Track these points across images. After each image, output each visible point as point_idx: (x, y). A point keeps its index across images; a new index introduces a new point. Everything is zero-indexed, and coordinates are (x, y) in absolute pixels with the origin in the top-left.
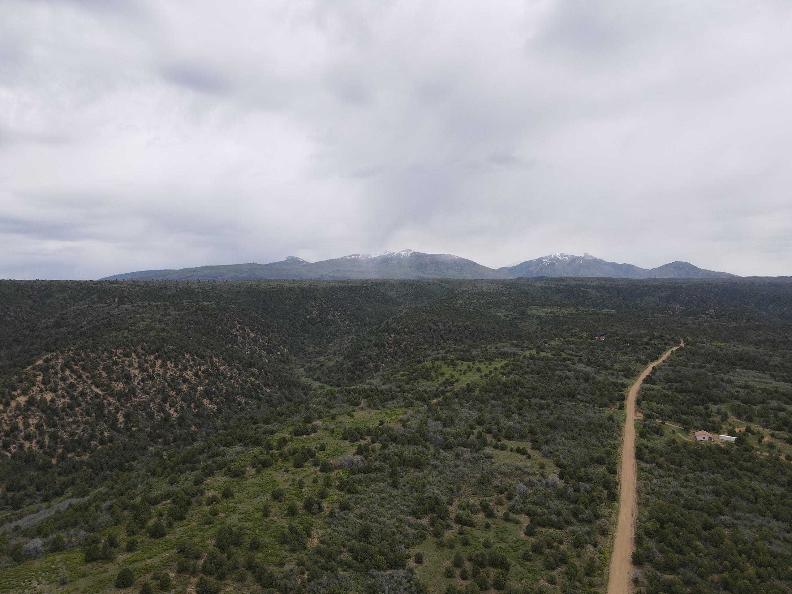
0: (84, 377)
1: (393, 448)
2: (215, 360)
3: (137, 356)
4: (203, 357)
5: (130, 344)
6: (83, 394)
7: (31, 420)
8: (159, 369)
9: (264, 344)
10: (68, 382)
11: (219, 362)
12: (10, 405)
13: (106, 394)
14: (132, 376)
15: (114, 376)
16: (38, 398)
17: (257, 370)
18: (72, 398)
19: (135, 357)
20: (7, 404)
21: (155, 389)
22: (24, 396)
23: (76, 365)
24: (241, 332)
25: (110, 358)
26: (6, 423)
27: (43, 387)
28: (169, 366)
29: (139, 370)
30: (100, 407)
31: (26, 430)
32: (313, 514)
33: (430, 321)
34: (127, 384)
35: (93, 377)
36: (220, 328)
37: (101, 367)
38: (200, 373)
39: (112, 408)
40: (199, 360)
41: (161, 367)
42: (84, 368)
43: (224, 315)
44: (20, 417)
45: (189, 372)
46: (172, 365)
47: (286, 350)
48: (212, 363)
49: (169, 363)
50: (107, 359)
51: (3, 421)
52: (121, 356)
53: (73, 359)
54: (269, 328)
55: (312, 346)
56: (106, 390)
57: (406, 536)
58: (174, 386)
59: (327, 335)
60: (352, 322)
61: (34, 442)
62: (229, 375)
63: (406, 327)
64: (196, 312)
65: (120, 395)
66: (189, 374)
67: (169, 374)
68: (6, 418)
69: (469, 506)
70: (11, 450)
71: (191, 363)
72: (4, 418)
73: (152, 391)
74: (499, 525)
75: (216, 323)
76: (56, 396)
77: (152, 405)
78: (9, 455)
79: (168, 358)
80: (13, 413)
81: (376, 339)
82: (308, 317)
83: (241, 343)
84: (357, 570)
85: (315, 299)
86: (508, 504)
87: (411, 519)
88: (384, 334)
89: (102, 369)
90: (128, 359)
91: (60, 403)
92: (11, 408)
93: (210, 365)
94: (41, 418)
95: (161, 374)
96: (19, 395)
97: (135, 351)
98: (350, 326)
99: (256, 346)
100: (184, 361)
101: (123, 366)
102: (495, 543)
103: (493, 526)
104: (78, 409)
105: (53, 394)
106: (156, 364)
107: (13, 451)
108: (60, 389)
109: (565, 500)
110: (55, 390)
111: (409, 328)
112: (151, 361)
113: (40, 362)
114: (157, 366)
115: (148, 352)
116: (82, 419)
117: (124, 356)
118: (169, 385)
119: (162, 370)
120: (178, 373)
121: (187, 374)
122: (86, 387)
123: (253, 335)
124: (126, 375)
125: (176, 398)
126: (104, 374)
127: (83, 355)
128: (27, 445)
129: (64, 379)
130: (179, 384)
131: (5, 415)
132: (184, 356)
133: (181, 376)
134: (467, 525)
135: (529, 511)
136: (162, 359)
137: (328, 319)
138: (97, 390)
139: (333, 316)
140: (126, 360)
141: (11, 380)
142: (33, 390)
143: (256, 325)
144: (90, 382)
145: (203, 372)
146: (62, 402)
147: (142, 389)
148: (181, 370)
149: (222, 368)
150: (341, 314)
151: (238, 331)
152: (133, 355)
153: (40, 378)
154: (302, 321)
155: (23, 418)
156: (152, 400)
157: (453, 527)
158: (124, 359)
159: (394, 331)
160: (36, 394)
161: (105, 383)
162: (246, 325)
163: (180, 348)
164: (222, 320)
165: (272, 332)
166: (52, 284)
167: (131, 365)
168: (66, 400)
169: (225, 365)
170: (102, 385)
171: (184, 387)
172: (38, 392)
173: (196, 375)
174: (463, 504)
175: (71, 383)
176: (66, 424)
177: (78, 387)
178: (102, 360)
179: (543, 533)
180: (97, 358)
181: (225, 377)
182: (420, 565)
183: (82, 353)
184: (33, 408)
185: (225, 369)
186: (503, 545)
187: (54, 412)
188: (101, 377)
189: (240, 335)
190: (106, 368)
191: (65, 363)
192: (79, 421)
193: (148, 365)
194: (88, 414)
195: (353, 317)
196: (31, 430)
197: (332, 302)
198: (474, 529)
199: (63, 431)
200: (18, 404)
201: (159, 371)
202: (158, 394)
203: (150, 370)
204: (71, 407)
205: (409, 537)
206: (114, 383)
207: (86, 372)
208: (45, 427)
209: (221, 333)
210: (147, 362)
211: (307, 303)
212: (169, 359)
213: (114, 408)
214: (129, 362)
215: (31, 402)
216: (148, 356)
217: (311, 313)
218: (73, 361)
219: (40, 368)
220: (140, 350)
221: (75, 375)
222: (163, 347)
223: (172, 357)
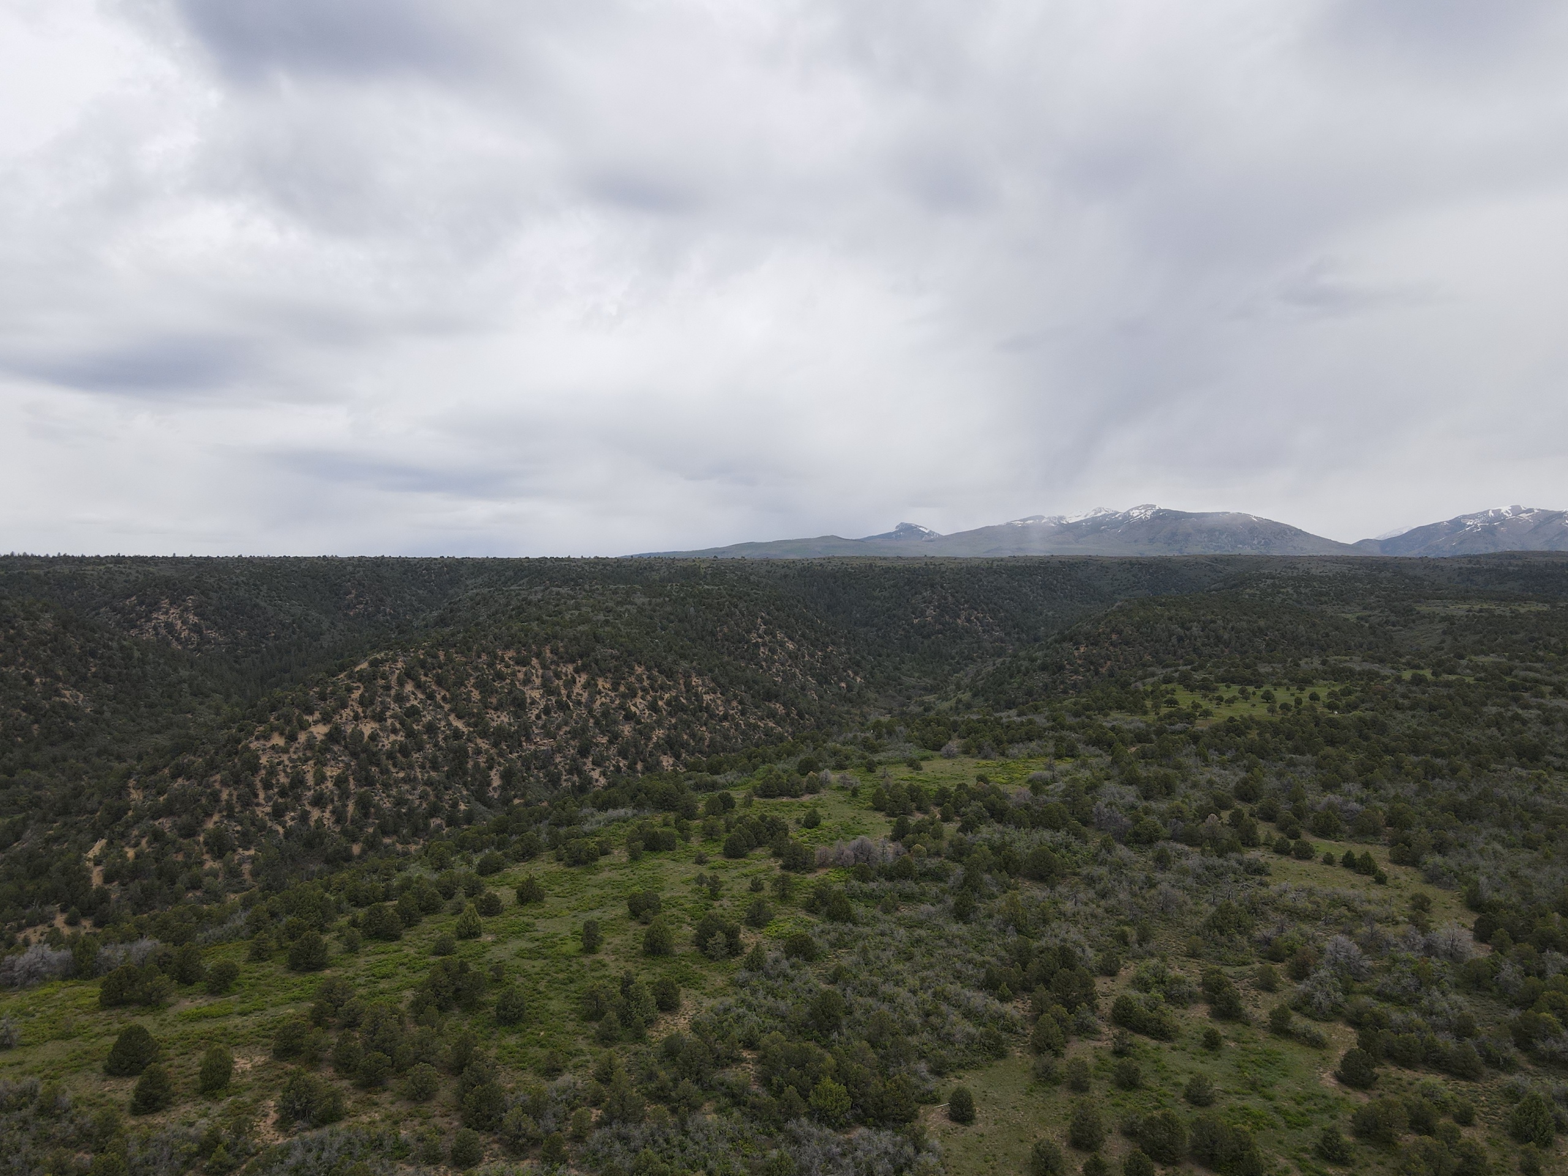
0: (439, 697)
1: (989, 832)
2: (695, 681)
3: (541, 664)
4: (670, 674)
5: (531, 641)
6: (431, 729)
7: (329, 768)
8: (581, 692)
9: (812, 664)
10: (408, 705)
11: (704, 685)
12: (297, 739)
13: (474, 731)
14: (529, 701)
15: (494, 701)
16: (349, 729)
17: (782, 707)
18: (410, 734)
19: (538, 666)
20: (292, 738)
21: (567, 729)
22: (325, 724)
23: (426, 675)
24: (767, 638)
25: (491, 665)
26: (285, 771)
27: (360, 710)
28: (600, 687)
29: (541, 691)
30: (460, 755)
31: (318, 788)
32: (712, 957)
33: (1170, 619)
34: (517, 716)
35: (454, 699)
36: (726, 630)
37: (473, 681)
38: (660, 703)
39: (482, 760)
40: (661, 679)
41: (584, 687)
42: (439, 682)
43: (736, 606)
44: (311, 762)
45: (638, 700)
46: (608, 686)
47: (859, 679)
48: (688, 685)
49: (600, 682)
50: (485, 666)
51: (281, 767)
52: (512, 663)
53: (423, 664)
54: (828, 635)
55: (917, 675)
56: (476, 725)
57: (947, 1040)
58: (607, 725)
59: (953, 658)
60: (1008, 634)
61: (328, 811)
62: (721, 711)
63: (1113, 631)
64: (683, 599)
65: (499, 736)
66: (638, 705)
67: (598, 703)
68: (287, 762)
69: (1163, 982)
70: (286, 822)
71: (646, 683)
72: (283, 761)
73: (561, 733)
74: (1253, 1045)
75: (719, 620)
76: (381, 730)
77: (558, 760)
78: (281, 830)
79: (601, 671)
80: (301, 754)
81: (1046, 656)
82: (916, 621)
83: (765, 660)
84: (755, 1112)
85: (932, 586)
86: (1290, 990)
87: (978, 999)
88: (1065, 645)
89: (472, 686)
90: (524, 669)
91: (386, 742)
92: (298, 746)
93: (683, 689)
94: (348, 766)
95: (583, 700)
96: (316, 723)
97: (538, 655)
98: (1002, 641)
99: (797, 667)
100: (633, 679)
101: (512, 684)
102: (1227, 1093)
103: (1233, 1044)
104: (417, 755)
105: (376, 725)
106: (575, 682)
107: (290, 823)
108: (391, 717)
109: (1491, 998)
110: (380, 718)
111: (1120, 633)
112: (566, 675)
113: (364, 665)
114: (579, 685)
115: (562, 658)
116: (423, 775)
117: (518, 663)
118: (597, 723)
119: (586, 695)
120: (617, 702)
121: (635, 705)
122: (438, 717)
123: (791, 646)
124: (515, 698)
125: (607, 749)
126: (476, 695)
127: (442, 657)
128: (315, 814)
129: (400, 699)
130: (616, 722)
131: (285, 757)
132: (633, 669)
133: (622, 707)
134: (1147, 1034)
135: (1359, 1014)
136: (588, 673)
137: (957, 625)
138: (459, 724)
139: (968, 620)
140: (519, 671)
141: (308, 694)
142: (341, 715)
143: (800, 629)
144: (447, 707)
145: (668, 703)
146: (390, 740)
147: (544, 727)
148: (623, 696)
149: (709, 698)
150: (985, 617)
151: (760, 637)
152: (534, 661)
153: (356, 695)
154: (904, 629)
155: (315, 764)
156: (559, 749)
157: (1100, 1033)
158: (517, 668)
159: (1087, 639)
160: (347, 723)
161: (475, 711)
162: (780, 627)
163: (625, 655)
164: (730, 615)
165: (833, 644)
166: (462, 562)
167: (527, 681)
168: (399, 738)
169: (715, 693)
170: (469, 714)
171: (627, 729)
172: (351, 718)
173: (653, 707)
174: (1146, 975)
175: (413, 706)
176: (392, 782)
177: (424, 716)
178: (476, 669)
179: (1404, 1083)
180: (466, 664)
181: (712, 716)
182: (961, 1127)
183: (441, 655)
184: (336, 748)
185: (713, 701)
186: (1254, 1103)
187: (373, 758)
188: (468, 699)
189: (764, 644)
190: (481, 685)
191: (406, 669)
192: (415, 778)
193: (561, 683)
194: (435, 767)
195: (1010, 623)
196: (327, 787)
197: (966, 593)
198: (1166, 1046)
199: (384, 795)
200: (311, 738)
201: (581, 695)
202: (573, 738)
203: (563, 692)
204: (404, 751)
205: (953, 1044)
206: (493, 712)
207: (443, 688)
208: (352, 785)
209: (727, 640)
210: (559, 678)
211: (916, 593)
212: (603, 673)
213: (485, 760)
214: (526, 674)
215: (334, 736)
216: (562, 665)
217: (922, 613)
218: (423, 667)
219: (361, 677)
220: (548, 654)
221: (423, 693)
222: (593, 650)
223: (609, 671)
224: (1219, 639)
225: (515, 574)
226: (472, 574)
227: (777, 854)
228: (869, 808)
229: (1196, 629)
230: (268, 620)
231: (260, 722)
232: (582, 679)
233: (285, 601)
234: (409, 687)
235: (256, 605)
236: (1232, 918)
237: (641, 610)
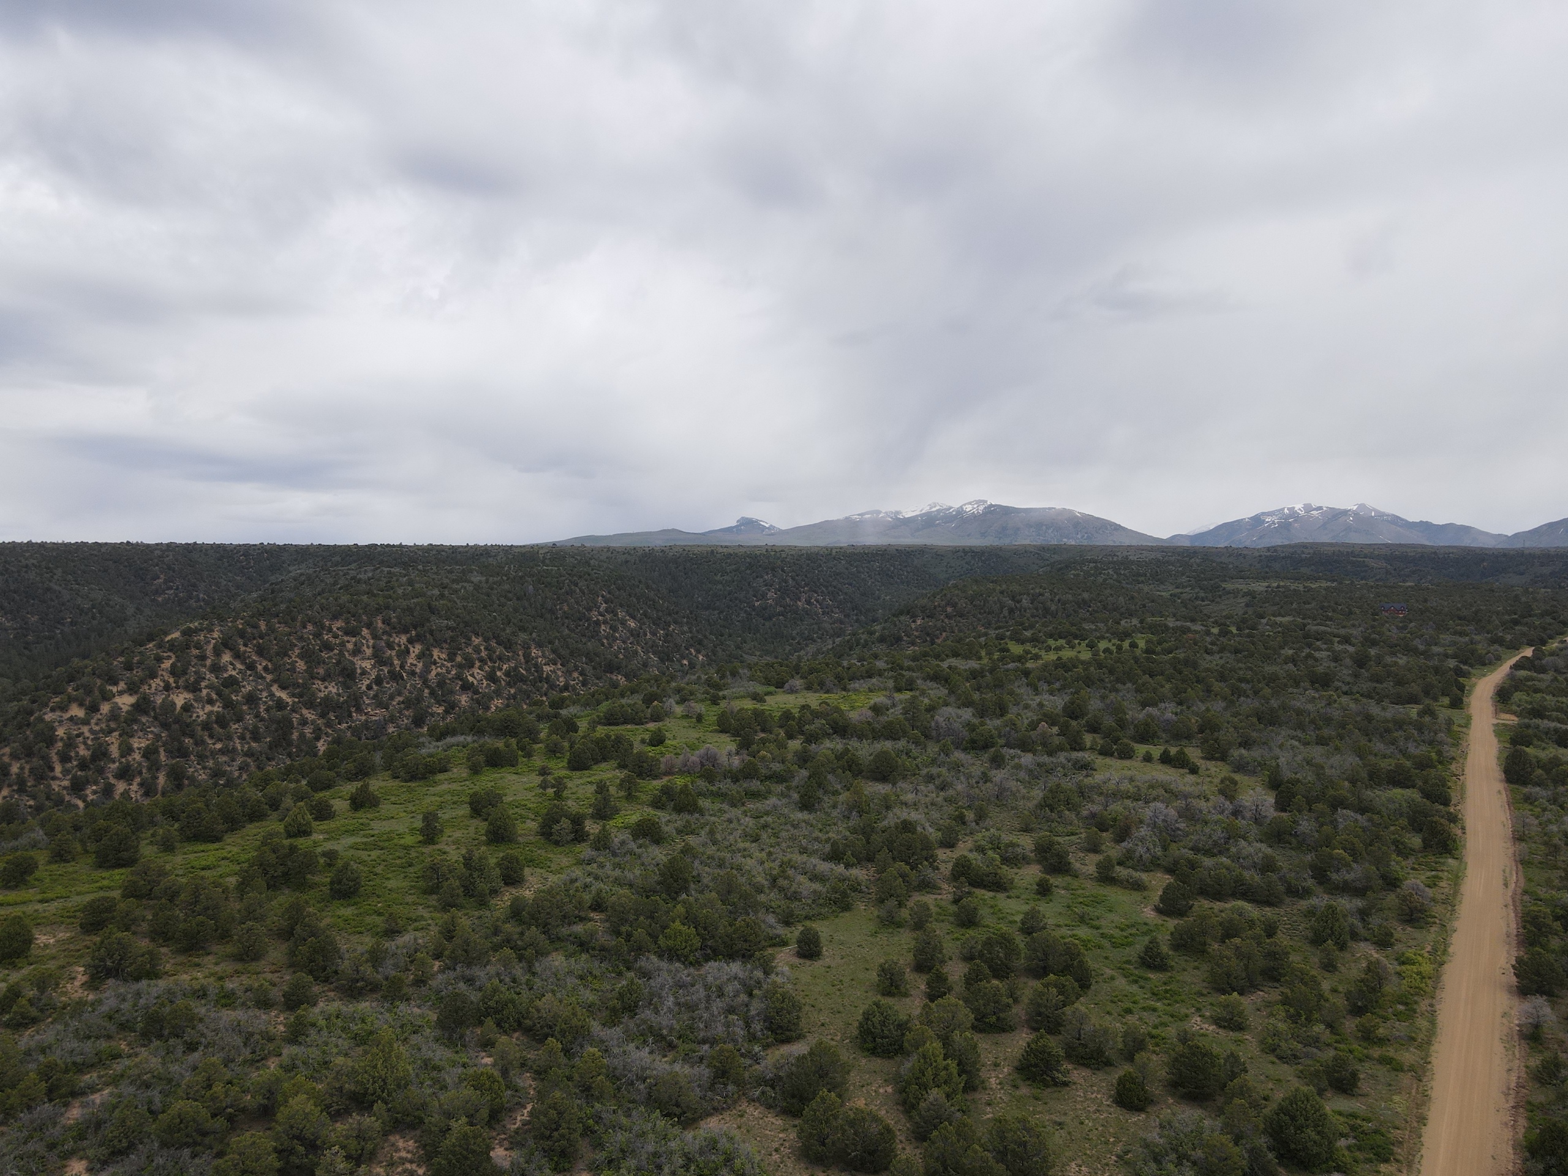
0: (260, 667)
2: (534, 652)
3: (371, 634)
4: (508, 645)
5: (361, 611)
6: (252, 699)
7: (136, 739)
8: (415, 662)
9: (654, 642)
10: (225, 675)
11: (544, 656)
12: (98, 710)
13: (299, 702)
14: (359, 671)
15: (321, 671)
16: (159, 700)
17: (624, 679)
18: (228, 704)
19: (368, 636)
20: (94, 709)
21: (401, 699)
22: (131, 695)
23: (245, 645)
24: (608, 616)
25: (317, 635)
26: (85, 743)
27: (171, 680)
28: (436, 657)
29: (373, 662)
30: (285, 726)
31: (123, 760)
32: (557, 843)
34: (346, 687)
35: (277, 669)
36: (566, 608)
37: (297, 651)
38: (499, 674)
39: (308, 731)
40: (499, 650)
41: (419, 657)
42: (260, 651)
43: (576, 585)
44: (116, 734)
45: (476, 671)
46: (443, 656)
47: (701, 657)
48: (528, 658)
49: (436, 653)
50: (311, 637)
51: (81, 739)
52: (340, 633)
53: (242, 634)
54: (670, 614)
55: (758, 653)
56: (301, 696)
58: (443, 695)
59: (793, 639)
60: (847, 616)
61: (135, 784)
62: (561, 682)
63: (947, 604)
64: (521, 577)
65: (327, 706)
66: (476, 675)
67: (434, 673)
68: (87, 734)
70: (87, 796)
71: (484, 654)
72: (83, 733)
73: (395, 703)
74: (1080, 892)
75: (558, 598)
76: (195, 700)
77: (390, 730)
78: (81, 804)
79: (436, 642)
80: (103, 726)
81: (884, 629)
82: (757, 604)
83: (606, 638)
85: (773, 569)
86: (1114, 851)
88: (902, 618)
89: (297, 656)
90: (354, 639)
91: (201, 713)
92: (99, 717)
93: (523, 660)
94: (158, 737)
95: (418, 671)
96: (121, 693)
97: (369, 626)
98: (842, 622)
99: (638, 644)
100: (470, 650)
101: (341, 654)
102: (1059, 926)
103: (1063, 892)
104: (236, 726)
105: (189, 696)
106: (408, 652)
107: (91, 797)
108: (206, 687)
109: (1291, 849)
110: (194, 688)
111: (954, 605)
112: (400, 646)
113: (176, 635)
114: (413, 655)
115: (394, 628)
116: (243, 746)
117: (347, 633)
118: (432, 693)
119: (420, 665)
120: (453, 672)
121: (472, 675)
122: (260, 687)
123: (633, 625)
124: (344, 669)
125: (443, 718)
126: (301, 665)
128: (121, 787)
129: (216, 669)
130: (452, 692)
131: (85, 729)
132: (470, 640)
133: (459, 677)
134: (985, 887)
135: (1176, 863)
136: (422, 643)
137: (797, 607)
138: (283, 695)
139: (808, 602)
140: (348, 642)
141: (112, 664)
142: (150, 685)
143: (642, 608)
144: (269, 677)
145: (507, 674)
146: (206, 711)
147: (375, 696)
148: (460, 666)
149: (549, 669)
150: (824, 599)
151: (601, 615)
152: (365, 632)
153: (167, 664)
154: (746, 612)
155: (120, 735)
156: (392, 719)
157: (940, 889)
158: (346, 638)
159: (923, 612)
160: (156, 694)
161: (301, 681)
162: (621, 606)
163: (462, 625)
164: (570, 593)
165: (676, 622)
168: (216, 709)
169: (555, 664)
170: (294, 685)
171: (464, 699)
172: (161, 688)
173: (492, 677)
174: (983, 843)
175: (231, 676)
176: (208, 754)
178: (301, 638)
179: (1216, 911)
180: (290, 634)
181: (552, 686)
182: (808, 962)
183: (263, 626)
184: (144, 719)
185: (554, 672)
186: (1083, 932)
187: (187, 729)
188: (293, 670)
189: (605, 622)
190: (305, 655)
191: (223, 639)
192: (234, 749)
193: (394, 653)
194: (256, 737)
195: (849, 605)
196: (134, 759)
197: (806, 576)
198: (1001, 896)
199: (199, 767)
200: (116, 709)
201: (415, 665)
202: (407, 708)
203: (396, 662)
204: (221, 721)
206: (320, 683)
207: (265, 659)
208: (163, 756)
209: (567, 618)
210: (392, 649)
211: (757, 577)
212: (438, 643)
213: (311, 731)
214: (355, 645)
215: (142, 707)
216: (394, 635)
217: (764, 596)
218: (242, 637)
219: (172, 647)
220: (380, 624)
221: (242, 664)
222: (428, 620)
223: (445, 641)
224: (1047, 610)
225: (342, 560)
226: (296, 560)
227: (622, 766)
228: (716, 731)
229: (1025, 601)
230: (63, 604)
231: (56, 693)
232: (416, 649)
233: (83, 585)
234: (226, 657)
235: (49, 589)
236: (1062, 797)
237: (477, 587)
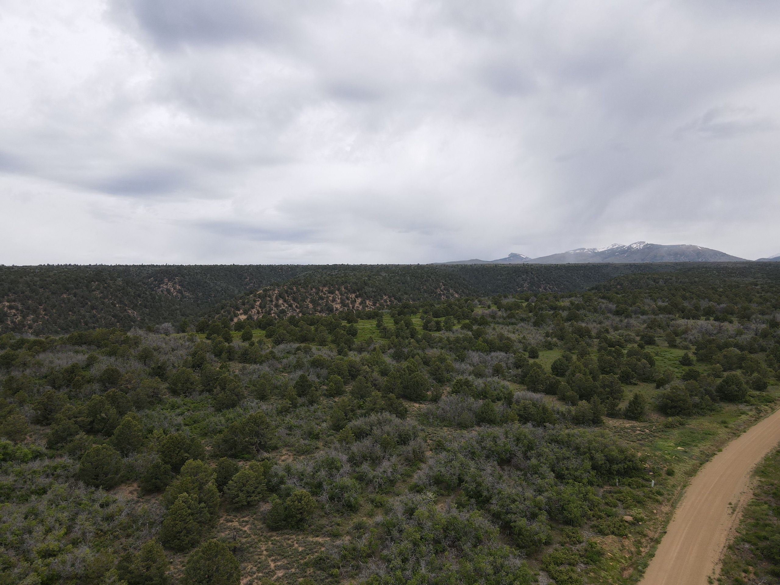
0: (294, 306)
3: (340, 293)
4: (399, 300)
5: (335, 284)
10: (281, 309)
12: (233, 321)
14: (335, 309)
15: (319, 309)
16: (255, 317)
19: (338, 294)
22: (245, 315)
23: (288, 297)
24: (445, 292)
25: (317, 293)
27: (260, 310)
28: (367, 304)
29: (340, 305)
35: (301, 307)
36: (425, 288)
37: (309, 300)
40: (395, 302)
41: (360, 304)
42: (294, 300)
43: (430, 277)
46: (371, 304)
49: (367, 302)
50: (314, 294)
52: (326, 293)
54: (475, 292)
63: (618, 284)
64: (404, 274)
75: (422, 283)
79: (368, 297)
85: (527, 273)
89: (309, 302)
90: (332, 295)
96: (241, 314)
97: (338, 290)
100: (382, 301)
101: (327, 301)
106: (356, 302)
108: (273, 313)
110: (269, 313)
111: (621, 285)
112: (352, 299)
113: (261, 292)
115: (350, 291)
117: (329, 293)
119: (361, 307)
122: (294, 314)
123: (457, 296)
124: (329, 308)
126: (311, 306)
127: (295, 289)
129: (277, 306)
132: (382, 297)
136: (362, 298)
137: (540, 291)
139: (545, 289)
141: (237, 302)
142: (252, 311)
143: (461, 289)
144: (298, 310)
150: (553, 287)
151: (442, 291)
152: (337, 292)
153: (258, 303)
158: (329, 295)
160: (254, 315)
161: (311, 312)
162: (451, 287)
163: (379, 290)
164: (427, 280)
167: (334, 300)
170: (308, 314)
172: (256, 313)
175: (283, 309)
177: (288, 314)
178: (310, 294)
180: (306, 293)
188: (308, 307)
189: (444, 294)
190: (312, 301)
191: (279, 294)
193: (349, 302)
197: (544, 276)
201: (359, 307)
206: (319, 313)
207: (296, 302)
209: (425, 292)
210: (349, 300)
211: (519, 277)
214: (333, 298)
216: (349, 294)
217: (522, 286)
218: (287, 293)
219: (260, 296)
220: (343, 289)
221: (287, 304)
222: (364, 288)
223: (372, 297)
229: (661, 282)
230: (211, 289)
231: (217, 313)
232: (359, 300)
233: (218, 281)
234: (281, 301)
235: (205, 282)
237: (384, 278)
